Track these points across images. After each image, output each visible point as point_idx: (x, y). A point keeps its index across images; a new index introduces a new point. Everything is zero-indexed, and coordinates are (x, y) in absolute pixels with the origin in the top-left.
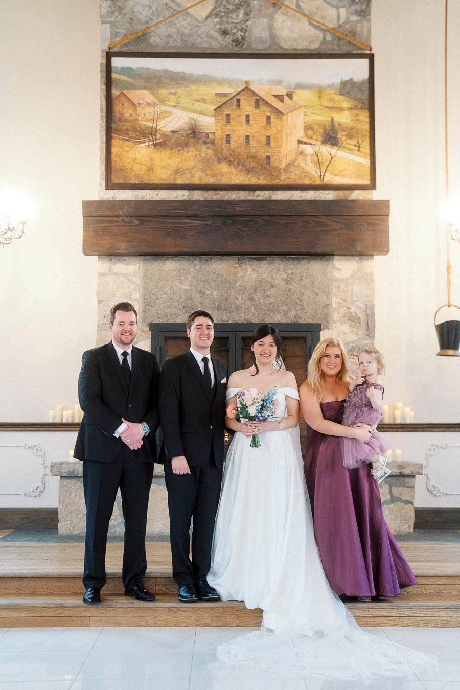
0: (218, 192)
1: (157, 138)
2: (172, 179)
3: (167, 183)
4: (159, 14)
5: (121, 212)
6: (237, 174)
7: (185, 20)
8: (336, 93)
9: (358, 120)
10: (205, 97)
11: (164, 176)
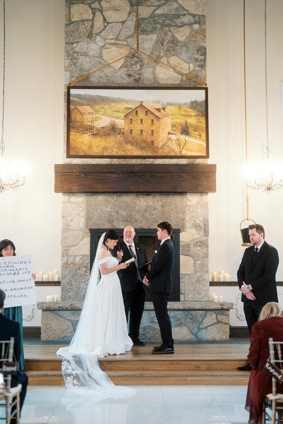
0: (126, 159)
1: (94, 131)
2: (102, 153)
3: (99, 155)
4: (95, 66)
5: (75, 170)
6: (136, 150)
7: (109, 69)
8: (188, 108)
9: (200, 122)
10: (119, 110)
11: (97, 151)
